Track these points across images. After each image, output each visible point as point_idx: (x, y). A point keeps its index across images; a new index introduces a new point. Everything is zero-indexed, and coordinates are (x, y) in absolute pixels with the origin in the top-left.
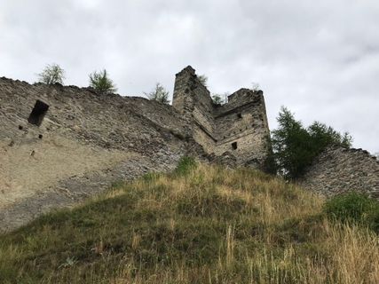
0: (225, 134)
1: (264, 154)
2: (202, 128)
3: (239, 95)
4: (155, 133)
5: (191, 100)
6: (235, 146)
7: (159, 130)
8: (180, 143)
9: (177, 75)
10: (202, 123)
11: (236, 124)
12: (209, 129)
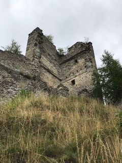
0: (67, 75)
1: (94, 86)
2: (49, 71)
3: (76, 47)
4: (6, 74)
5: (39, 51)
6: (73, 82)
7: (10, 73)
8: (28, 81)
9: (29, 35)
10: (50, 68)
11: (74, 67)
12: (55, 71)
